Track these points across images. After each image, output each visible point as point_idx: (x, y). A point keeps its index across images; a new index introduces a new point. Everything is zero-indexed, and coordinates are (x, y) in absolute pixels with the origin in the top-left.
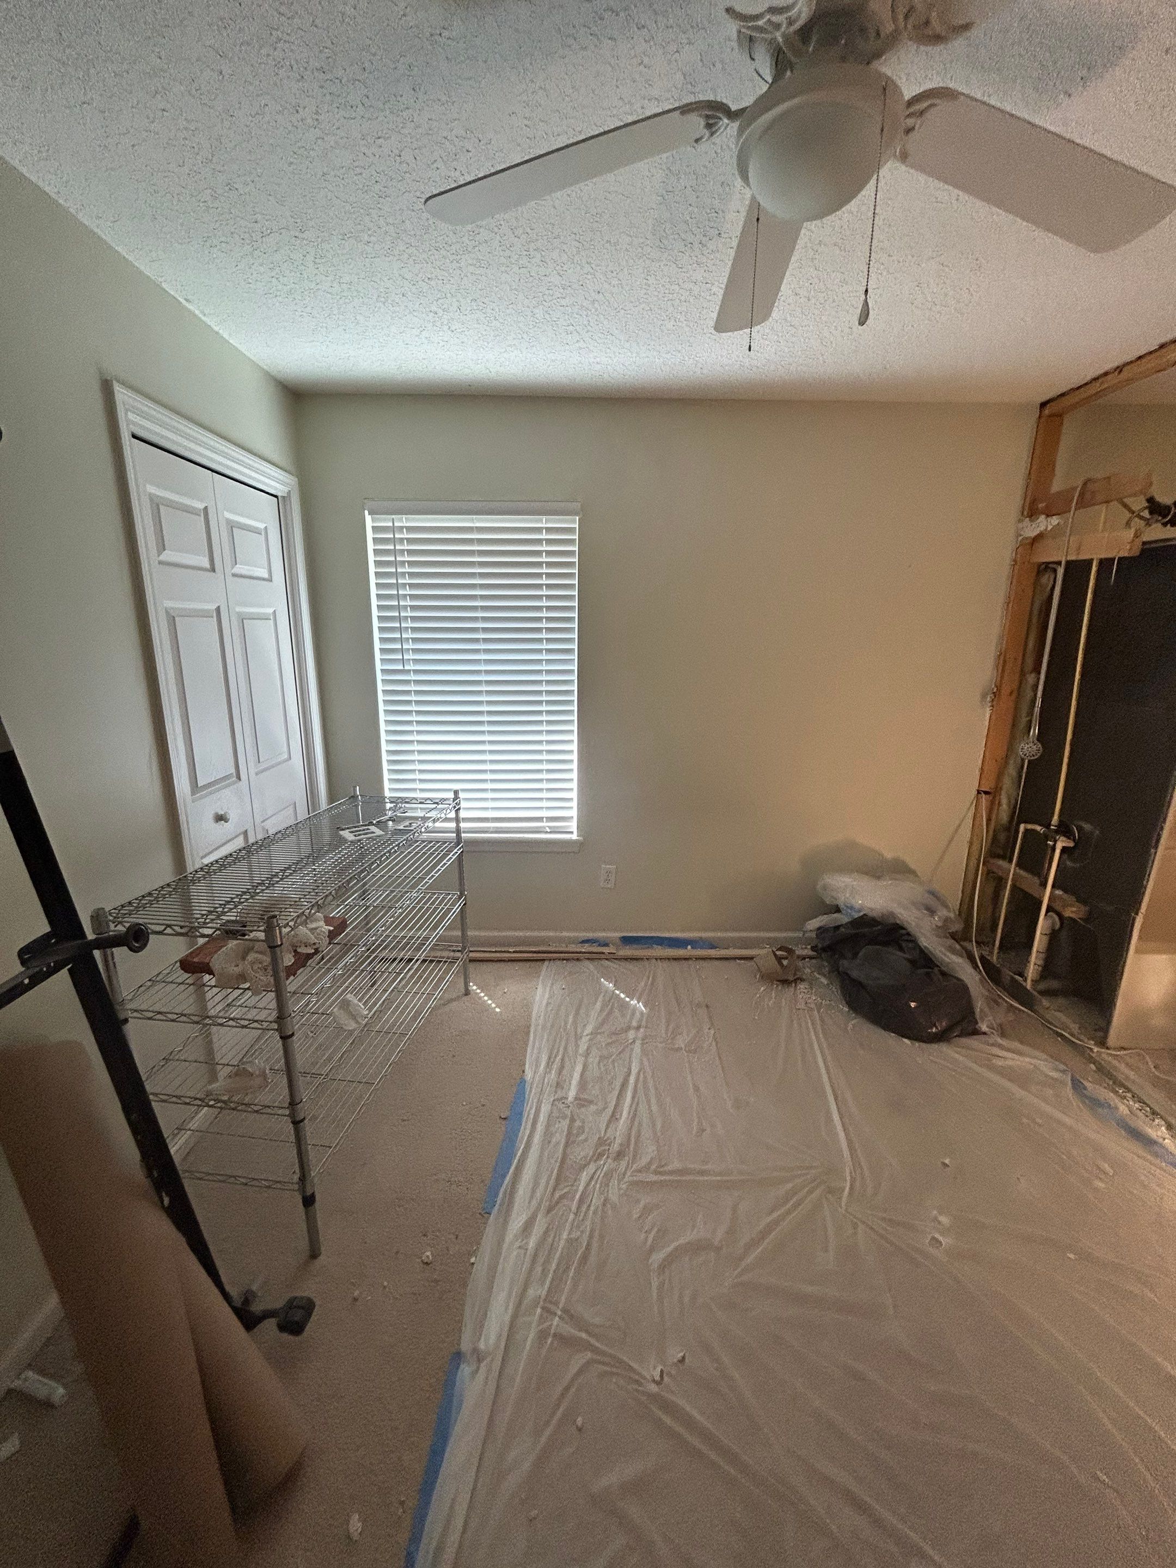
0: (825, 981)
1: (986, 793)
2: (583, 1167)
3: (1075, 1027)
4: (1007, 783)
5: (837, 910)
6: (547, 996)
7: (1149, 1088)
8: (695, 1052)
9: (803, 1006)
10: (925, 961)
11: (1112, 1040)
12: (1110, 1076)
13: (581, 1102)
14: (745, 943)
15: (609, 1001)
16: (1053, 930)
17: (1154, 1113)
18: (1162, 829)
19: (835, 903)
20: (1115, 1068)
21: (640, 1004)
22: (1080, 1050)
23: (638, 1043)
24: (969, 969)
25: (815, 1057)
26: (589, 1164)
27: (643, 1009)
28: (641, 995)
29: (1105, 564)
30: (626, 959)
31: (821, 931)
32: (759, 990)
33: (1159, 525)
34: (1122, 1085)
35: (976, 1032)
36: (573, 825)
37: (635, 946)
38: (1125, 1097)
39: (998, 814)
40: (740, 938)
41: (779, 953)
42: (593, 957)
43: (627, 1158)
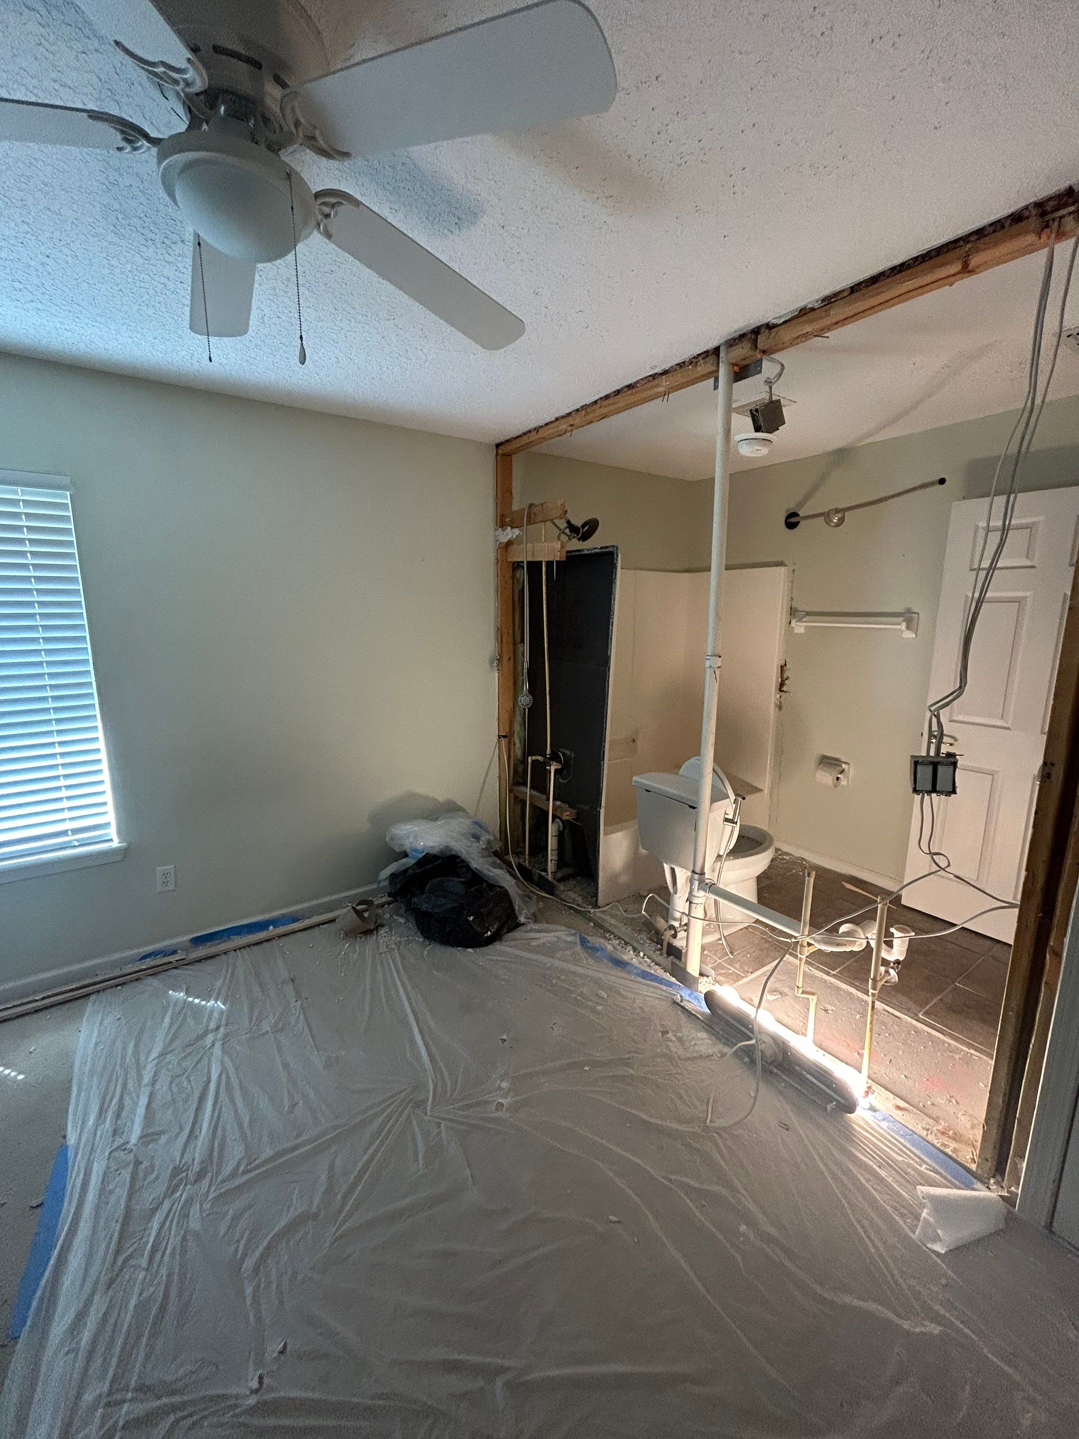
0: (402, 920)
1: (504, 737)
2: (154, 1211)
3: (580, 900)
4: (517, 728)
5: (405, 855)
6: (95, 1033)
7: (623, 929)
8: (282, 1030)
9: (385, 949)
10: (476, 879)
11: (601, 901)
12: (601, 927)
13: (147, 1138)
14: (329, 907)
15: (180, 1013)
16: (559, 830)
17: (626, 943)
18: (604, 747)
19: (403, 849)
20: (604, 920)
21: (219, 1002)
22: (584, 915)
23: (218, 1045)
24: (508, 878)
25: (397, 990)
26: (163, 1201)
27: (223, 1007)
28: (219, 994)
29: (549, 564)
30: (199, 961)
31: (393, 877)
32: (344, 946)
33: (576, 540)
34: (609, 931)
35: (519, 925)
36: (112, 832)
37: (209, 944)
38: (610, 939)
39: (514, 751)
40: (320, 905)
41: (359, 908)
42: (155, 972)
43: (210, 1174)
